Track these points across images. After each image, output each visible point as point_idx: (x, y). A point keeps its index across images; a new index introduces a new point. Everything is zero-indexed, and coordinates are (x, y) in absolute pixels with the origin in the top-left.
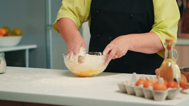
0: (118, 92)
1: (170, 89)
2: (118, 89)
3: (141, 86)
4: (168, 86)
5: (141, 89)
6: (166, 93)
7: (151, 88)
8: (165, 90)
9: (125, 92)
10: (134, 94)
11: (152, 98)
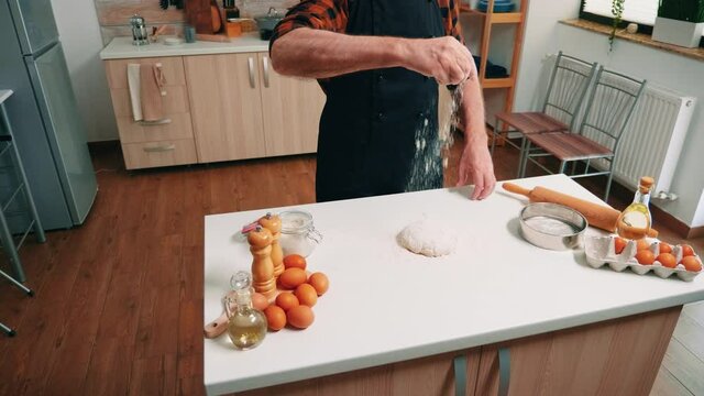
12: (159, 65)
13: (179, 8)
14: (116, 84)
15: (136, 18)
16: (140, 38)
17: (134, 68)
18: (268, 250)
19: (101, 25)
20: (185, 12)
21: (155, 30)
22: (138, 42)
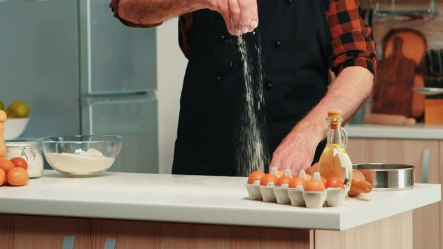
0: (248, 199)
1: (329, 189)
2: (247, 195)
3: (286, 186)
4: (327, 186)
5: (286, 191)
6: (323, 196)
7: (300, 187)
8: (322, 190)
9: (261, 199)
10: (274, 201)
11: (303, 205)
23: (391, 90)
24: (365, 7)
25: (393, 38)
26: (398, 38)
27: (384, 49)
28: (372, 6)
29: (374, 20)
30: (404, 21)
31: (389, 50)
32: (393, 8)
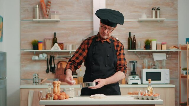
2: (133, 98)
5: (147, 97)
6: (158, 97)
9: (138, 99)
10: (143, 99)
11: (153, 99)
12: (41, 91)
13: (53, 73)
14: (23, 98)
15: (35, 74)
16: (36, 83)
17: (31, 92)
18: (56, 85)
19: (21, 79)
20: (55, 74)
21: (42, 80)
22: (35, 84)
23: (61, 76)
24: (52, 55)
25: (60, 63)
26: (61, 63)
27: (57, 66)
28: (55, 55)
29: (55, 58)
30: (64, 59)
31: (59, 66)
32: (60, 56)
